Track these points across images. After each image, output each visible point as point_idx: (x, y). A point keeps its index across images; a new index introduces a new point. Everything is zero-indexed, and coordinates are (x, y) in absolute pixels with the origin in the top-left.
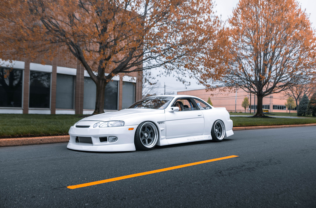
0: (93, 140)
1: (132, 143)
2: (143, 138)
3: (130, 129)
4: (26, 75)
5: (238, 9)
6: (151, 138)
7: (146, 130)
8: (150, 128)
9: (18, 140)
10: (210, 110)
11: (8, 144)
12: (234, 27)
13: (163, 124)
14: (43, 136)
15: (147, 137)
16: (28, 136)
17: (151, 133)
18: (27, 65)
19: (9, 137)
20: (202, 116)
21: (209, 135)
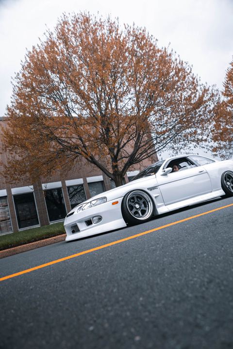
0: (79, 225)
1: (121, 218)
2: (134, 210)
3: (113, 204)
4: (64, 191)
5: (228, 81)
6: (144, 209)
7: (136, 201)
8: (140, 197)
9: (33, 244)
10: (214, 163)
11: (24, 250)
12: (229, 98)
13: (155, 190)
14: (58, 235)
15: (140, 208)
16: (43, 239)
17: (144, 203)
18: (64, 183)
19: (25, 243)
20: (205, 171)
21: (220, 191)
